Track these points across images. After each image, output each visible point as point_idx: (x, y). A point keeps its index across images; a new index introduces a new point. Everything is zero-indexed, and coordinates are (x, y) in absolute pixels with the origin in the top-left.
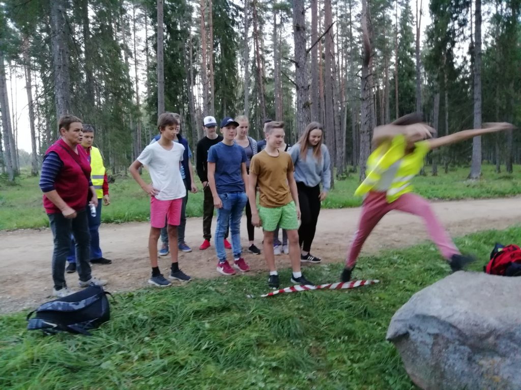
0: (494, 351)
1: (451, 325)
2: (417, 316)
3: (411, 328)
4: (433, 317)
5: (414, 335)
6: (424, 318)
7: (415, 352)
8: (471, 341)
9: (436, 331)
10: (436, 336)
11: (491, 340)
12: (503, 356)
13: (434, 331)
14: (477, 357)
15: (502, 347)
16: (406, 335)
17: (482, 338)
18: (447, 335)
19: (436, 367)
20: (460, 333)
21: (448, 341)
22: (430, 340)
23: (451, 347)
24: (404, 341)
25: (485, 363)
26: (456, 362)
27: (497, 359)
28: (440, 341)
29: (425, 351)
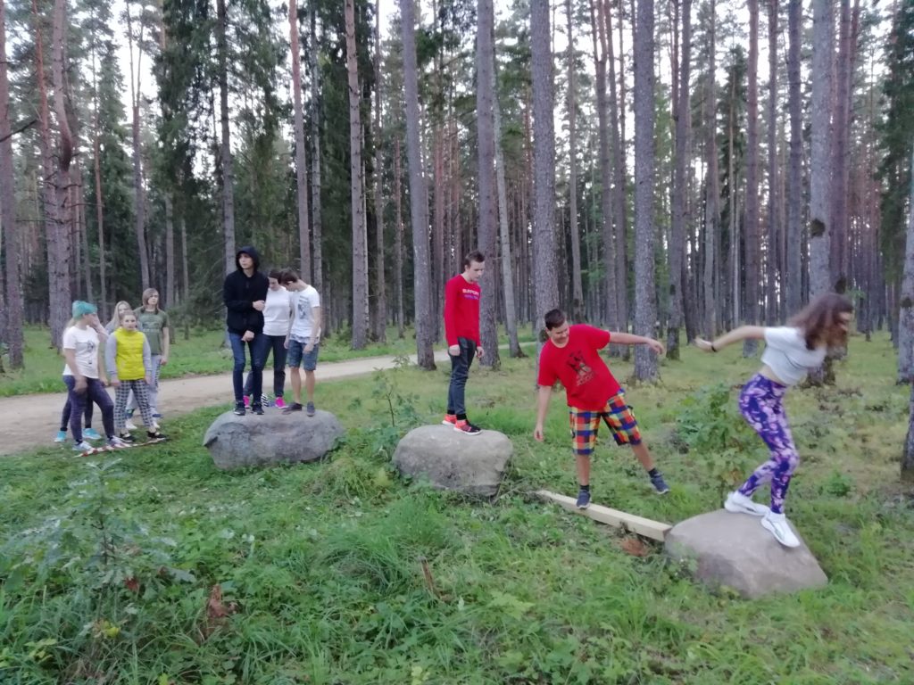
0: (260, 433)
1: (241, 424)
2: (223, 425)
3: (218, 434)
4: (231, 423)
5: (221, 438)
6: (226, 425)
7: (221, 448)
8: (251, 429)
10: (233, 433)
12: (263, 434)
13: (232, 430)
14: (252, 438)
15: (263, 431)
16: (215, 439)
17: (254, 427)
18: (239, 430)
19: (233, 451)
20: (245, 427)
21: (239, 434)
22: (229, 437)
23: (240, 437)
24: (214, 443)
25: (256, 439)
26: (243, 444)
27: (261, 437)
28: (235, 435)
29: (226, 444)
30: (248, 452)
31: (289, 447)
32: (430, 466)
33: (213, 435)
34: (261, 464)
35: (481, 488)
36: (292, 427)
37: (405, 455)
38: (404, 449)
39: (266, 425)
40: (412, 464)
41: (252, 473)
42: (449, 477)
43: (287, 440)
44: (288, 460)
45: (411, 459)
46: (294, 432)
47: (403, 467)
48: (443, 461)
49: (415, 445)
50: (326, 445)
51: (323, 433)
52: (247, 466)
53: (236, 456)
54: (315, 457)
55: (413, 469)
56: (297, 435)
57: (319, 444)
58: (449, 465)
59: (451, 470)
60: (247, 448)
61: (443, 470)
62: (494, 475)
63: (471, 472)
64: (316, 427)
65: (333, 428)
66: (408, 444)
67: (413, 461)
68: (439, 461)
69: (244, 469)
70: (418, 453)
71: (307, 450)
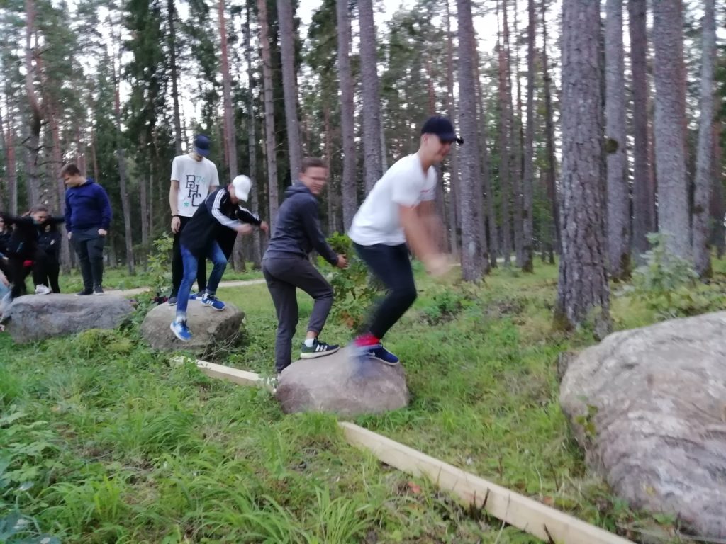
0: (47, 312)
1: (28, 305)
5: (14, 317)
8: (37, 310)
10: (23, 312)
11: (45, 308)
12: (51, 313)
13: (22, 310)
14: (39, 316)
15: (50, 310)
18: (28, 310)
20: (32, 307)
21: (28, 313)
23: (29, 316)
24: (9, 321)
26: (32, 322)
27: (48, 315)
28: (25, 314)
30: (37, 329)
31: (76, 325)
32: (162, 332)
33: (8, 315)
35: (193, 348)
37: (147, 325)
40: (150, 332)
43: (76, 319)
47: (142, 335)
50: (114, 324)
53: (28, 332)
55: (150, 335)
57: (107, 323)
60: (36, 325)
62: (207, 337)
64: (104, 308)
65: (122, 309)
67: (151, 328)
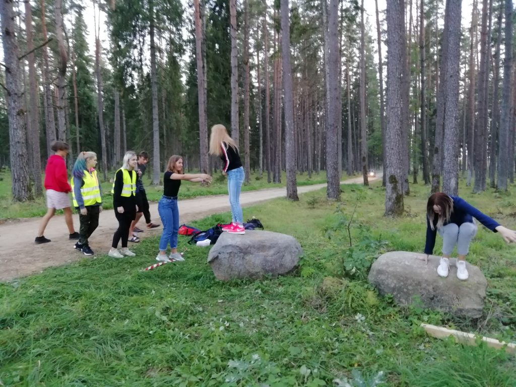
0: (250, 253)
1: (237, 246)
2: (223, 247)
3: (219, 253)
4: (230, 245)
5: (221, 256)
6: (226, 247)
7: (220, 264)
8: (244, 250)
9: (231, 251)
10: (230, 253)
11: (249, 249)
12: (252, 254)
13: (229, 251)
14: (245, 257)
15: (252, 251)
16: (217, 258)
17: (247, 249)
18: (235, 251)
19: (230, 267)
20: (240, 249)
21: (236, 254)
22: (227, 256)
23: (236, 256)
24: (216, 260)
25: (247, 258)
26: (237, 262)
27: (251, 256)
28: (232, 255)
29: (225, 262)
30: (242, 267)
31: (270, 264)
32: (410, 288)
33: (215, 254)
34: (251, 278)
35: (468, 311)
36: (270, 248)
37: (383, 277)
38: (380, 272)
39: (254, 247)
40: (392, 285)
41: (246, 284)
42: (432, 299)
43: (269, 258)
44: (270, 274)
45: (390, 281)
46: (272, 252)
47: (382, 287)
48: (424, 285)
49: (391, 269)
50: (293, 261)
51: (290, 252)
52: (241, 279)
53: (232, 270)
54: (287, 271)
55: (394, 289)
56: (274, 254)
57: (289, 261)
58: (430, 288)
59: (433, 293)
60: (240, 265)
61: (424, 292)
62: (479, 300)
63: (455, 296)
64: (286, 248)
65: (297, 248)
66: (384, 268)
67: (392, 283)
68: (419, 284)
69: (239, 281)
70: (396, 276)
71: (281, 265)
